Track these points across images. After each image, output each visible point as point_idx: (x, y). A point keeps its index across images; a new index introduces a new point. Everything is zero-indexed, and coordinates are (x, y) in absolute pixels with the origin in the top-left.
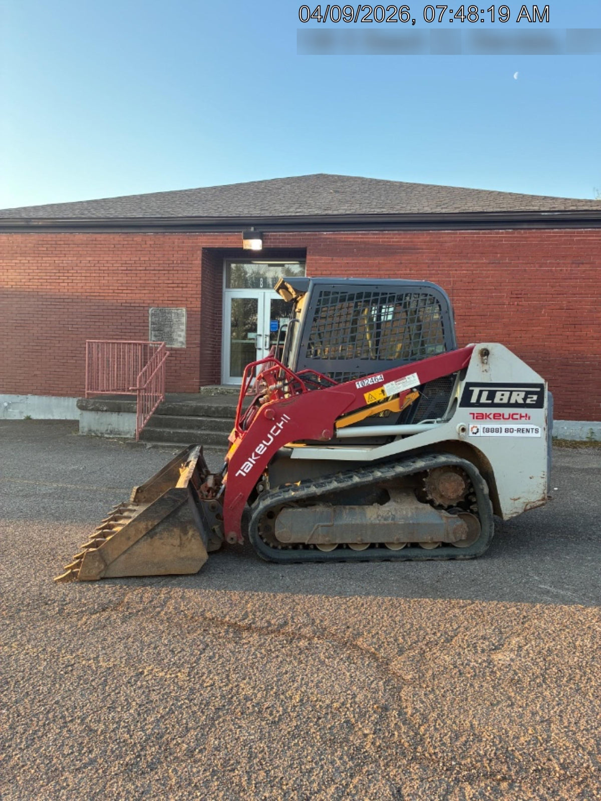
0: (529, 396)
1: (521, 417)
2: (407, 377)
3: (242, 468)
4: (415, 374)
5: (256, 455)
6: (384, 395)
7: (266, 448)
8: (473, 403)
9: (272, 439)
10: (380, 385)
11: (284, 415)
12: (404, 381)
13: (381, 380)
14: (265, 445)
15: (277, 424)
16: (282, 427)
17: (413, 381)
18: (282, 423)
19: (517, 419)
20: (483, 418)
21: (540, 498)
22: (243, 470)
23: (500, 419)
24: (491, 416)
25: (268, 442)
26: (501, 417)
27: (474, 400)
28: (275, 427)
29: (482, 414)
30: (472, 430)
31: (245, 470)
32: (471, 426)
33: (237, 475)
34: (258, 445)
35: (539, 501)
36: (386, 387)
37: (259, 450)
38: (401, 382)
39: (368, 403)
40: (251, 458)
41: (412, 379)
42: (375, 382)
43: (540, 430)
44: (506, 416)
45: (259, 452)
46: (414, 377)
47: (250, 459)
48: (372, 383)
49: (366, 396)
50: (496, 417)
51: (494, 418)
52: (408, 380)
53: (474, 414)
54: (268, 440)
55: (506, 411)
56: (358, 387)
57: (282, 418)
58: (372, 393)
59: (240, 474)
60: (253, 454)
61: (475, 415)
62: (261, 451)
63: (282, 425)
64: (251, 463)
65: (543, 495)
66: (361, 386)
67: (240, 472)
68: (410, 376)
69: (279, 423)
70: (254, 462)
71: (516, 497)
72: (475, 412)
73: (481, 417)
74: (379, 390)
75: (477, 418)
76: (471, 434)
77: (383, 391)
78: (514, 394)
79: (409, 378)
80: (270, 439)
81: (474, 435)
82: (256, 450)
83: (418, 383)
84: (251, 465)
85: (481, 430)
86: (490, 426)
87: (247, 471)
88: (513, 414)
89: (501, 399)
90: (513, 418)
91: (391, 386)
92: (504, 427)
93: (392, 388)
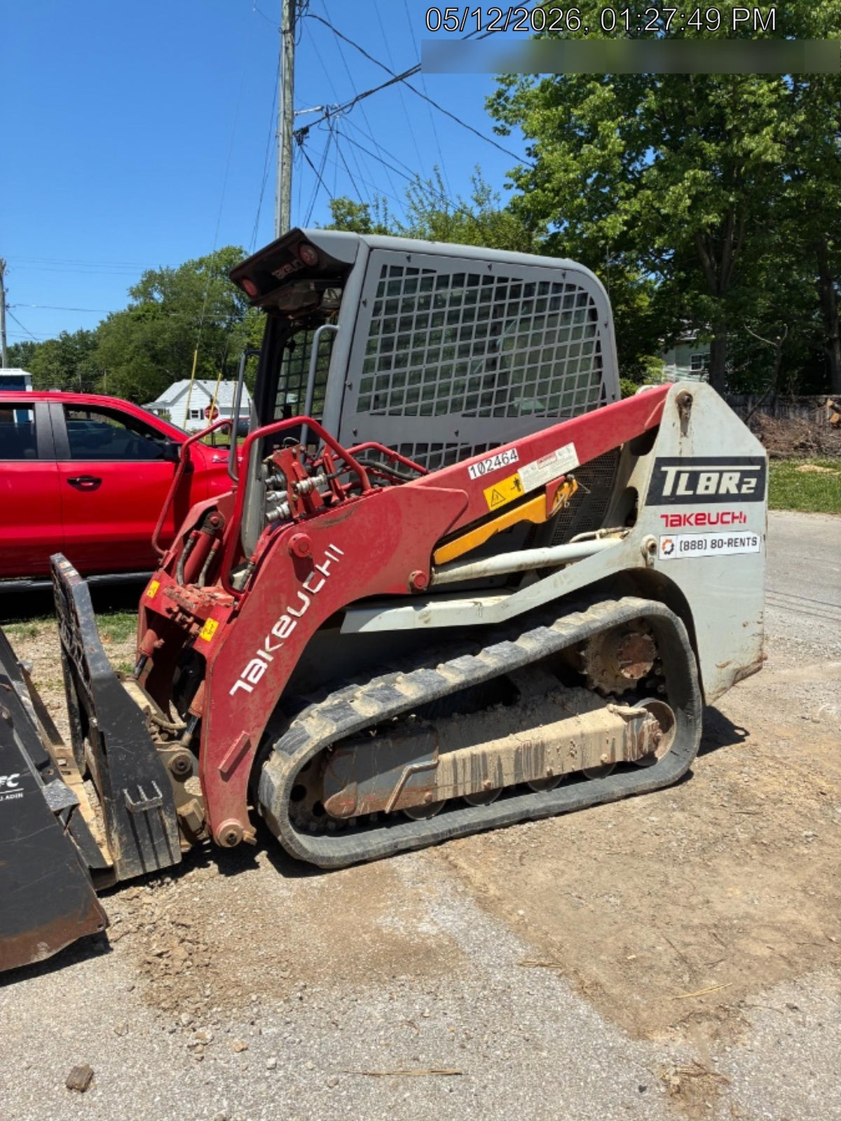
0: (746, 480)
1: (734, 518)
2: (557, 452)
3: (243, 675)
4: (571, 446)
5: (274, 640)
6: (519, 490)
7: (294, 623)
8: (666, 497)
9: (307, 603)
10: (511, 470)
11: (332, 546)
12: (553, 460)
13: (514, 460)
14: (293, 617)
15: (317, 566)
16: (327, 574)
17: (567, 458)
18: (328, 563)
19: (728, 522)
20: (680, 525)
21: (756, 660)
22: (246, 681)
23: (704, 524)
24: (692, 520)
25: (298, 610)
26: (706, 521)
27: (667, 491)
28: (312, 574)
29: (679, 516)
30: (664, 548)
31: (250, 678)
32: (663, 539)
33: (232, 692)
34: (278, 620)
35: (755, 663)
36: (522, 473)
37: (278, 630)
38: (548, 461)
39: (492, 509)
40: (263, 648)
41: (566, 455)
42: (503, 465)
43: (758, 541)
44: (713, 519)
45: (279, 634)
46: (569, 451)
47: (260, 652)
48: (498, 467)
49: (488, 493)
50: (701, 519)
51: (697, 524)
52: (559, 457)
53: (666, 517)
54: (299, 604)
55: (713, 509)
56: (473, 477)
57: (327, 553)
58: (498, 487)
59: (240, 689)
60: (267, 641)
61: (670, 519)
62: (284, 633)
63: (328, 570)
64: (264, 660)
65: (759, 654)
66: (478, 475)
67: (239, 684)
68: (564, 449)
69: (322, 565)
70: (270, 658)
71: (724, 662)
72: (669, 513)
73: (677, 521)
74: (509, 481)
75: (672, 525)
76: (662, 556)
77: (517, 482)
78: (726, 476)
79: (560, 454)
80: (302, 603)
81: (668, 556)
82: (274, 631)
83: (575, 463)
84: (265, 666)
85: (677, 547)
86: (690, 538)
87: (255, 681)
88: (723, 514)
89: (707, 488)
90: (723, 522)
91: (531, 472)
92: (710, 537)
93: (534, 475)
